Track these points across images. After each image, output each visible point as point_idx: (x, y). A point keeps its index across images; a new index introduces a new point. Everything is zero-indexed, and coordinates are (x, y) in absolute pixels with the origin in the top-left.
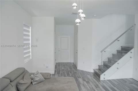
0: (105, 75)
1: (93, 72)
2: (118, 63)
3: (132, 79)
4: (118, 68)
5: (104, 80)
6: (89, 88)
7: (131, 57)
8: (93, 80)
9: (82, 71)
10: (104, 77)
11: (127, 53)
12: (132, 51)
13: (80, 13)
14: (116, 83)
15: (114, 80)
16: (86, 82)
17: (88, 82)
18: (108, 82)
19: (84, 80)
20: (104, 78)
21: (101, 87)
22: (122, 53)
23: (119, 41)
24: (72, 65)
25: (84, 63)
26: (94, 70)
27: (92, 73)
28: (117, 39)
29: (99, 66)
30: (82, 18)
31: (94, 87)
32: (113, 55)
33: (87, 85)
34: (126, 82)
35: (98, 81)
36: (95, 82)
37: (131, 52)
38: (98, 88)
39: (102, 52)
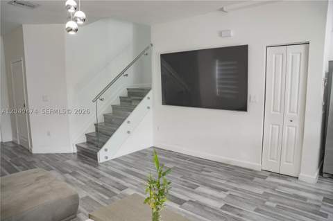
0: (106, 150)
1: (76, 151)
2: (128, 122)
3: (154, 147)
4: (129, 132)
5: (107, 161)
6: (83, 184)
7: (148, 108)
8: (84, 167)
9: (47, 155)
10: (106, 154)
11: (141, 100)
12: (150, 94)
13: (69, 8)
14: (131, 161)
15: (124, 157)
16: (70, 174)
17: (74, 174)
18: (114, 162)
19: (63, 172)
20: (107, 158)
21: (107, 175)
22: (131, 102)
23: (127, 75)
24: (12, 147)
25: (49, 134)
26: (77, 146)
27: (74, 153)
28: (122, 73)
29: (86, 135)
30: (78, 19)
31: (93, 179)
32: (114, 107)
33: (75, 179)
34: (145, 154)
35: (95, 167)
36: (91, 170)
37: (149, 98)
38: (101, 179)
39: (95, 100)
